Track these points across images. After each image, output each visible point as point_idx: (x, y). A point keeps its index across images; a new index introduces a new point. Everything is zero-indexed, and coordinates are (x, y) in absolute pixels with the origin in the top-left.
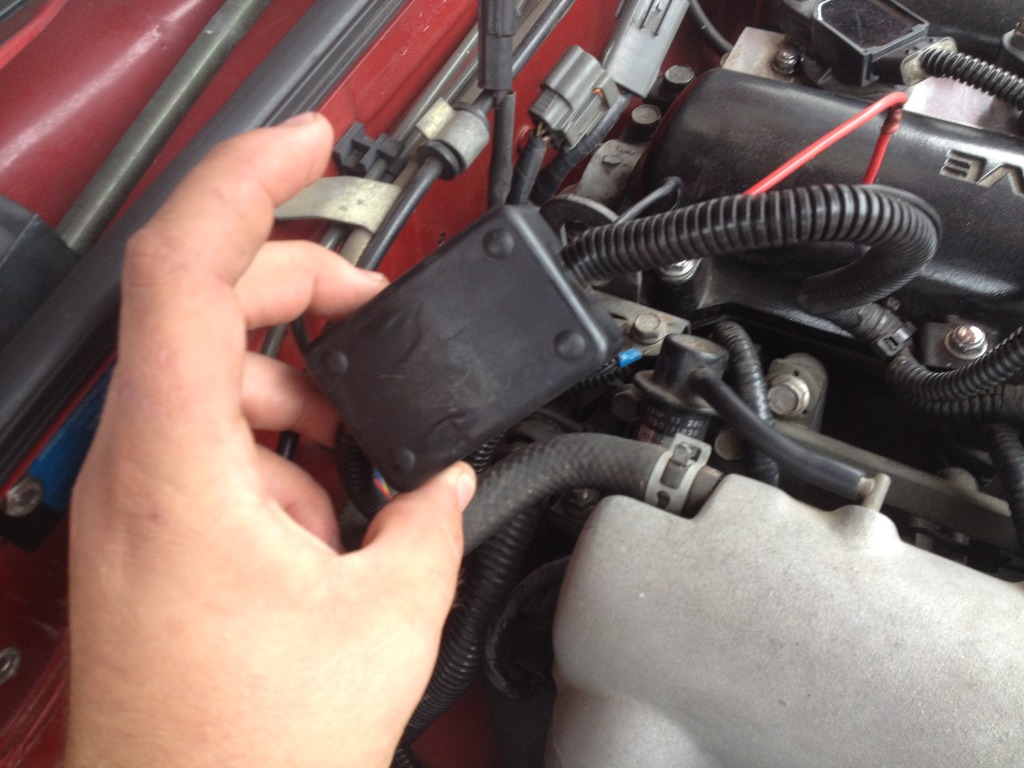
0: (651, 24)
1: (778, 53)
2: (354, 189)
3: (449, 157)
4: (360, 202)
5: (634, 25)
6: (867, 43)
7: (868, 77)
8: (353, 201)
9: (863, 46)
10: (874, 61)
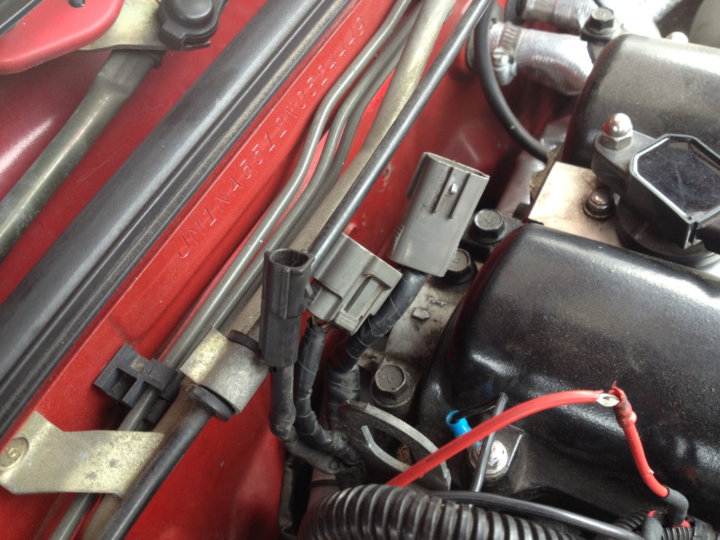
0: (443, 207)
1: (591, 195)
2: (106, 447)
3: (216, 406)
4: (113, 464)
5: (424, 210)
6: (690, 206)
7: (691, 240)
8: (104, 463)
9: (685, 209)
10: (698, 228)
